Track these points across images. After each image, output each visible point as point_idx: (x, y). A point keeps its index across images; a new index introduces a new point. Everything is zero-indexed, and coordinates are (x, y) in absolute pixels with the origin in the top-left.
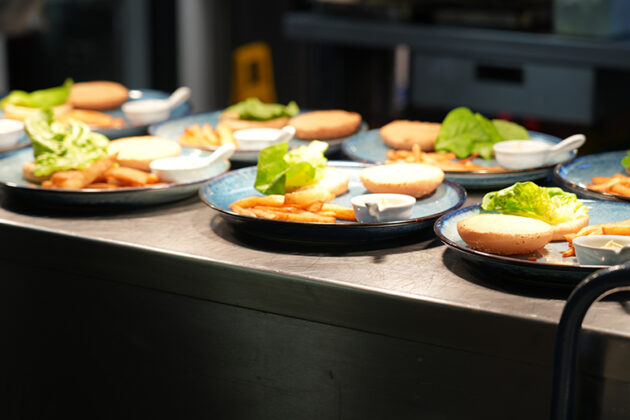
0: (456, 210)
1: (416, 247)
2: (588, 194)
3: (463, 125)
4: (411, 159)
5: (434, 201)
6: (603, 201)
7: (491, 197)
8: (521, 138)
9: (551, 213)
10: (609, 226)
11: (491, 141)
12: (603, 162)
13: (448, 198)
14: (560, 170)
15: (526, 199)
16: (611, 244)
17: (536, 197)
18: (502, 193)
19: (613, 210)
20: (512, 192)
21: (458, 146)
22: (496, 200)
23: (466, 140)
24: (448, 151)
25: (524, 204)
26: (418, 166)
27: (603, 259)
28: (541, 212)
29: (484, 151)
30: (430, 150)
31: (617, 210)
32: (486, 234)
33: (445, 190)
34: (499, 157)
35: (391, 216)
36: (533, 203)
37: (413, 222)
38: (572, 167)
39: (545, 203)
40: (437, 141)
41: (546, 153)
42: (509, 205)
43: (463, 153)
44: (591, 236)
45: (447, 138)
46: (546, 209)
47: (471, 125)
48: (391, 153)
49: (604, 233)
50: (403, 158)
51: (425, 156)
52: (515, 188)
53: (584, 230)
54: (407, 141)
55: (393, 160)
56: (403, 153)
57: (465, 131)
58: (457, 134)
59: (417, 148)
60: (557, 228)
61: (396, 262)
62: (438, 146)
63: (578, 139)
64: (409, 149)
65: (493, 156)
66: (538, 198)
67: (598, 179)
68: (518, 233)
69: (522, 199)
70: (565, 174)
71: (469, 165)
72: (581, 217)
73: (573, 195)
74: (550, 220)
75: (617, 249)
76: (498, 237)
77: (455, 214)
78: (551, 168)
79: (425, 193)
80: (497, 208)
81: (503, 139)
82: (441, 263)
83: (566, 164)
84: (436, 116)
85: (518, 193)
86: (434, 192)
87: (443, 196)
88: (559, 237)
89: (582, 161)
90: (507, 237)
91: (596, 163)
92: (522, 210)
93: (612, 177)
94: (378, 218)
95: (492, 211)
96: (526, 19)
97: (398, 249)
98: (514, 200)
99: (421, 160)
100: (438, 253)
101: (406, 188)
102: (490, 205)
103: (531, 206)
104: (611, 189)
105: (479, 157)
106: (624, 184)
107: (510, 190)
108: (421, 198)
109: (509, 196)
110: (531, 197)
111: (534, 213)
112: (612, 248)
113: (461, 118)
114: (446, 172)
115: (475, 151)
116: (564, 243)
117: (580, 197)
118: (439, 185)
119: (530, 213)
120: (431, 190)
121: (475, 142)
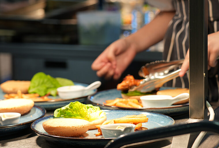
0: (41, 118)
1: (22, 137)
2: (105, 108)
3: (41, 81)
4: (17, 97)
5: (30, 116)
6: (112, 110)
7: (58, 111)
8: (70, 85)
9: (88, 116)
10: (116, 120)
11: (55, 87)
12: (110, 94)
13: (37, 113)
14: (90, 98)
15: (75, 110)
16: (119, 128)
17: (80, 109)
18: (63, 108)
19: (117, 114)
20: (68, 107)
21: (39, 90)
22: (61, 112)
23: (43, 88)
24: (35, 93)
25: (75, 113)
26: (21, 100)
27: (115, 134)
28: (84, 116)
29: (53, 92)
30: (26, 93)
31: (119, 114)
32: (57, 127)
33: (35, 110)
34: (60, 94)
35: (8, 123)
36: (79, 112)
37: (20, 125)
38: (96, 96)
39: (85, 111)
40: (30, 88)
41: (83, 91)
42: (67, 114)
43: (43, 94)
44: (109, 125)
45: (34, 87)
46: (86, 114)
47: (46, 80)
48: (6, 96)
49: (115, 123)
50: (13, 97)
51: (24, 96)
52: (70, 105)
53: (105, 122)
54: (14, 89)
55: (8, 98)
56: (12, 95)
57: (43, 83)
58: (39, 85)
59: (19, 92)
60: (92, 123)
61: (13, 145)
62: (30, 91)
63: (97, 84)
64: (16, 93)
65: (57, 95)
66: (81, 109)
67: (109, 101)
68: (73, 126)
69: (74, 110)
70: (92, 99)
71: (46, 98)
72: (103, 117)
73: (98, 108)
74: (88, 119)
75: (122, 129)
76: (64, 128)
77: (41, 120)
78: (86, 97)
79: (25, 112)
80: (62, 116)
81: (61, 86)
82: (35, 144)
83: (93, 95)
84: (28, 78)
85: (71, 107)
86: (29, 112)
87: (34, 113)
88: (93, 128)
89: (100, 94)
90: (68, 128)
91: (107, 95)
92: (74, 116)
93: (115, 99)
94: (2, 124)
95: (59, 117)
96: (67, 39)
97: (13, 139)
98: (70, 111)
99: (22, 98)
100: (33, 139)
101: (16, 110)
102: (58, 115)
103: (78, 113)
104: (115, 105)
105: (50, 95)
106: (121, 102)
107: (67, 106)
108: (23, 115)
109: (67, 109)
110: (78, 109)
111: (80, 117)
112: (120, 129)
113: (41, 77)
114: (35, 102)
115: (48, 93)
116: (96, 130)
117: (101, 109)
118: (32, 108)
119: (78, 117)
120: (28, 110)
121: (48, 88)
